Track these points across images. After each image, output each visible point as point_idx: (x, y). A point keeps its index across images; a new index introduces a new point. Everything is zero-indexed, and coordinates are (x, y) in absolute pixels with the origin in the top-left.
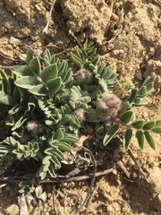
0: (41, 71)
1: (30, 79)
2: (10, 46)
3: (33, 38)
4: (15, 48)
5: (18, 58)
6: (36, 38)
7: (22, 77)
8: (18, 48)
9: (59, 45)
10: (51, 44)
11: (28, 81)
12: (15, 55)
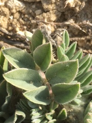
0: (50, 65)
1: (28, 73)
2: (6, 10)
3: (45, 6)
4: (12, 14)
5: (14, 30)
6: (51, 7)
7: (18, 68)
8: (17, 15)
9: (83, 26)
10: (71, 22)
11: (24, 76)
12: (10, 24)
